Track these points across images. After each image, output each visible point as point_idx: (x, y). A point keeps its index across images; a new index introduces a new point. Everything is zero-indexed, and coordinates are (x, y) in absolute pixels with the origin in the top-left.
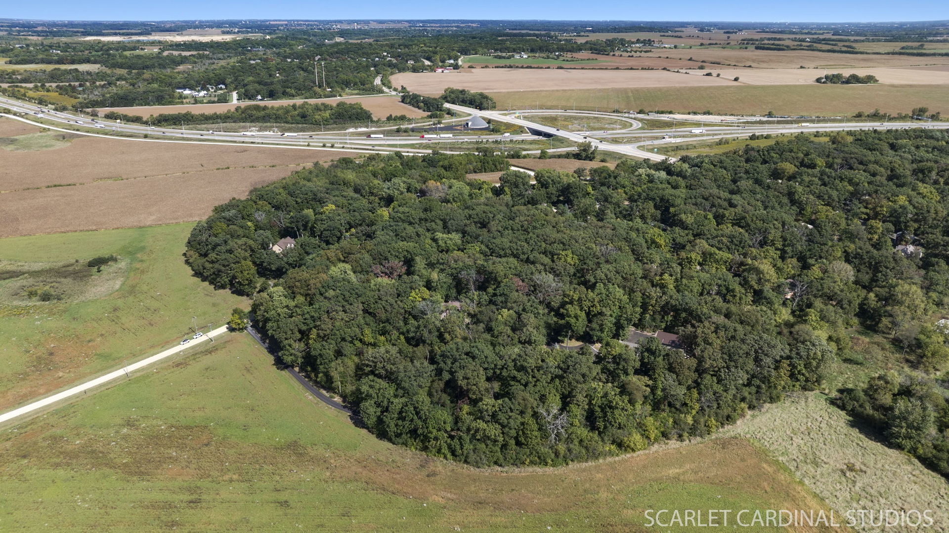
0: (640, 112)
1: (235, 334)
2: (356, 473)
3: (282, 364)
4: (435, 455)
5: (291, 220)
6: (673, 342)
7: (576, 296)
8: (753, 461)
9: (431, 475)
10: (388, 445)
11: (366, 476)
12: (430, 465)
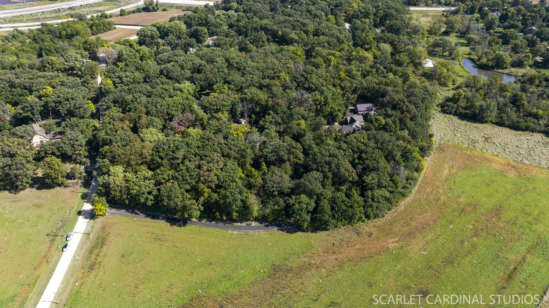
1: (100, 220)
2: (336, 259)
3: (178, 222)
4: (356, 223)
5: (26, 109)
6: (368, 108)
7: (322, 98)
8: (459, 152)
9: (370, 235)
10: (324, 233)
11: (344, 258)
12: (361, 230)
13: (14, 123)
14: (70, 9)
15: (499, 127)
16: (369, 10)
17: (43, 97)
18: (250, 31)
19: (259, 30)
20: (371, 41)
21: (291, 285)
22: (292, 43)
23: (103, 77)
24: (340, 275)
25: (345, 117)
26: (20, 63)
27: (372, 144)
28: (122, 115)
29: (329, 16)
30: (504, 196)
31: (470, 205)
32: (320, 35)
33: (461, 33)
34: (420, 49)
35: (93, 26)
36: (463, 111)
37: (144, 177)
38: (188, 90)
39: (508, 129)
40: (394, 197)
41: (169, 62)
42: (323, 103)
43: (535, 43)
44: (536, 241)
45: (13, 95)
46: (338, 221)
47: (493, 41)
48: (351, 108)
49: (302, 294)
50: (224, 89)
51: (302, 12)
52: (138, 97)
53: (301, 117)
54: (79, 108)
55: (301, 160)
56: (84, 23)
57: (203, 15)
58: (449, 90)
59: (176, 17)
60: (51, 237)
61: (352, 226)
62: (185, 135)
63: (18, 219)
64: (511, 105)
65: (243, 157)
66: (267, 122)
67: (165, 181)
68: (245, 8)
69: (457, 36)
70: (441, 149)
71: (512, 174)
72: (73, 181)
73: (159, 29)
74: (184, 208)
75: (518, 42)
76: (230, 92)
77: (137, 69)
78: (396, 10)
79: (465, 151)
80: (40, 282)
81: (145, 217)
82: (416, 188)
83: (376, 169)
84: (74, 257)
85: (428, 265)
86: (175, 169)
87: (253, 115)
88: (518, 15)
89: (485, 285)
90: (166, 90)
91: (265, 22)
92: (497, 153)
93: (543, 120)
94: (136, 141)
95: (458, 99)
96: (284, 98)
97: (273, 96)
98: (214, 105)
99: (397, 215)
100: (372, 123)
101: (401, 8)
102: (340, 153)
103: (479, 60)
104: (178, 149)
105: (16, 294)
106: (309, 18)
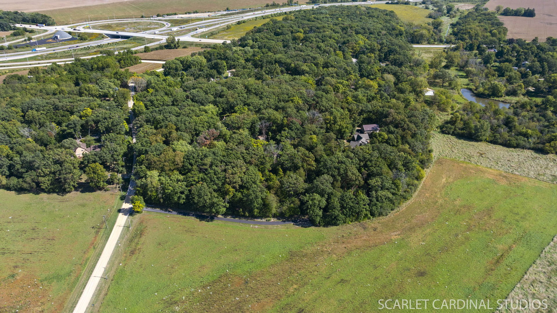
0: (158, 16)
1: (137, 216)
2: (345, 248)
3: (206, 218)
4: (363, 220)
5: (70, 126)
6: (373, 128)
7: (332, 118)
8: (456, 164)
9: (375, 230)
10: (334, 228)
11: (352, 246)
12: (367, 226)
13: (58, 139)
14: (99, 46)
15: (493, 145)
16: (374, 46)
17: (84, 117)
18: (265, 64)
19: (273, 63)
20: (376, 72)
21: (307, 267)
22: (304, 74)
23: (135, 101)
24: (349, 260)
25: (352, 136)
26: (61, 90)
27: (376, 154)
28: (155, 131)
29: (337, 52)
30: (495, 200)
31: (464, 206)
32: (329, 67)
33: (461, 67)
34: (420, 79)
35: (121, 60)
36: (460, 131)
37: (177, 180)
38: (212, 112)
39: (501, 147)
40: (396, 199)
41: (194, 88)
42: (332, 122)
43: (527, 75)
44: (522, 234)
45: (56, 116)
46: (347, 217)
47: (490, 73)
48: (357, 128)
49: (316, 273)
50: (244, 110)
51: (312, 48)
52: (168, 117)
53: (313, 133)
54: (116, 126)
55: (313, 166)
56: (113, 58)
57: (222, 51)
58: (448, 115)
59: (196, 53)
60: (96, 229)
61: (360, 222)
62: (212, 147)
63: (67, 215)
64: (504, 127)
65: (262, 163)
66: (283, 136)
67: (195, 183)
68: (260, 45)
69: (457, 70)
70: (440, 162)
71: (504, 183)
72: (111, 186)
73: (182, 62)
74: (213, 205)
75: (512, 74)
76: (250, 112)
77: (166, 94)
78: (400, 47)
79: (461, 164)
80: (90, 263)
81: (177, 214)
82: (416, 193)
83: (379, 174)
84: (117, 244)
85: (425, 252)
86: (204, 172)
87: (270, 133)
88: (513, 52)
89: (476, 268)
90: (193, 111)
91: (278, 56)
92: (490, 166)
93: (533, 138)
94: (169, 151)
95: (455, 121)
96: (298, 118)
97: (288, 116)
98: (236, 123)
99: (399, 214)
100: (376, 138)
101: (404, 45)
102: (348, 161)
103: (476, 90)
104: (206, 156)
105: (71, 271)
106: (319, 53)
